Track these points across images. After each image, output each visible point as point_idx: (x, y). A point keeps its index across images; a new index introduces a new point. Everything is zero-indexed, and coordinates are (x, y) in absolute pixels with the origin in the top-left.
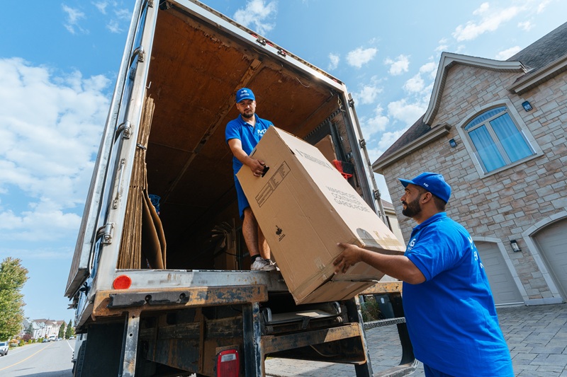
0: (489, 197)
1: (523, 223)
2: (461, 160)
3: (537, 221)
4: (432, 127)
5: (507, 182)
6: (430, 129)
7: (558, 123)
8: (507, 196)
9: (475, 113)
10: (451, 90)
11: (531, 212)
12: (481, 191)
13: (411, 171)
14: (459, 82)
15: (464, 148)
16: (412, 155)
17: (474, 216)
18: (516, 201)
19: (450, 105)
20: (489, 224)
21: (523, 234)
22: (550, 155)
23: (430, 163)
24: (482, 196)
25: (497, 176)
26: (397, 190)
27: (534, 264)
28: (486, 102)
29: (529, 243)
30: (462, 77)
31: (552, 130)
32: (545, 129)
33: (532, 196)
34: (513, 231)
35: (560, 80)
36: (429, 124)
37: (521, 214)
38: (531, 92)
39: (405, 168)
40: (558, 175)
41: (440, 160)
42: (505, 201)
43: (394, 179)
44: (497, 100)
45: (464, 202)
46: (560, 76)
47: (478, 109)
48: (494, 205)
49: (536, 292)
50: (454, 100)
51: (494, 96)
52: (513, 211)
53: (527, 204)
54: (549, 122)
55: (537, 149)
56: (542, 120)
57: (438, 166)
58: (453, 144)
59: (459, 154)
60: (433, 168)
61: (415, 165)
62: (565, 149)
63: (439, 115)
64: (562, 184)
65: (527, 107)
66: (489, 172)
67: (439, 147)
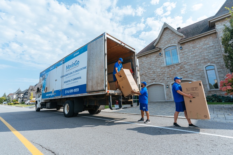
0: (165, 72)
1: (171, 81)
2: (161, 60)
4: (156, 47)
5: (170, 69)
7: (186, 55)
10: (164, 36)
12: (164, 70)
13: (147, 60)
14: (167, 34)
15: (162, 56)
16: (148, 55)
17: (160, 77)
18: (171, 74)
19: (162, 42)
20: (163, 80)
21: (170, 84)
22: (182, 64)
23: (153, 59)
24: (164, 72)
25: (169, 67)
26: (141, 65)
27: (170, 91)
28: (172, 44)
29: (171, 86)
32: (183, 56)
33: (175, 74)
34: (168, 82)
35: (190, 43)
37: (171, 78)
38: (183, 44)
39: (145, 59)
40: (182, 70)
41: (155, 59)
42: (168, 74)
43: (141, 62)
44: (175, 44)
45: (159, 73)
47: (169, 45)
48: (166, 75)
49: (169, 98)
50: (164, 40)
51: (174, 42)
55: (180, 62)
56: (183, 53)
57: (155, 60)
58: (160, 54)
59: (161, 58)
60: (153, 60)
61: (148, 58)
62: (185, 63)
63: (159, 44)
64: (182, 72)
65: (181, 49)
66: (167, 65)
67: (156, 54)
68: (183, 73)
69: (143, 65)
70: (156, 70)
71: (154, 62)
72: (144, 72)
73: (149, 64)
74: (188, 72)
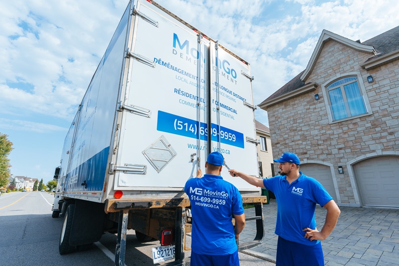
0: (332, 137)
1: (349, 156)
2: (320, 109)
3: (358, 156)
4: (305, 83)
5: (345, 128)
6: (304, 85)
7: (387, 94)
8: (343, 138)
9: (336, 78)
10: (323, 59)
11: (355, 150)
12: (328, 132)
13: (286, 112)
14: (330, 54)
15: (323, 101)
16: (289, 101)
17: (320, 147)
18: (348, 141)
19: (320, 70)
20: (328, 154)
21: (347, 163)
22: (376, 115)
23: (299, 108)
24: (328, 136)
25: (340, 124)
26: (274, 123)
27: (350, 182)
28: (345, 72)
29: (349, 169)
30: (333, 51)
31: (381, 99)
32: (377, 97)
33: (358, 140)
34: (341, 160)
35: (396, 65)
36: (304, 81)
37: (348, 150)
38: (375, 70)
39: (283, 109)
40: (378, 129)
41: (306, 107)
42: (342, 140)
43: (274, 115)
44: (352, 71)
45: (316, 138)
46: (397, 61)
47: (339, 76)
48: (334, 142)
49: (346, 199)
50: (324, 66)
51: (351, 68)
52: (345, 148)
53: (355, 145)
54: (382, 93)
55: (369, 110)
56: (377, 91)
57: (304, 111)
58: (317, 98)
59: (319, 105)
60: (300, 112)
61: (289, 108)
62: (386, 113)
63: (312, 76)
64: (379, 135)
65: (370, 80)
66: (335, 120)
67: (307, 98)
68: (381, 138)
69: (277, 122)
70: (308, 133)
71: (302, 116)
72: (281, 136)
73: (292, 119)
74: (396, 135)
